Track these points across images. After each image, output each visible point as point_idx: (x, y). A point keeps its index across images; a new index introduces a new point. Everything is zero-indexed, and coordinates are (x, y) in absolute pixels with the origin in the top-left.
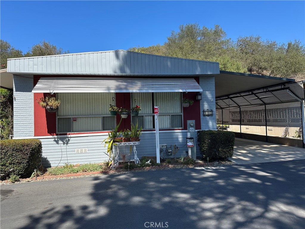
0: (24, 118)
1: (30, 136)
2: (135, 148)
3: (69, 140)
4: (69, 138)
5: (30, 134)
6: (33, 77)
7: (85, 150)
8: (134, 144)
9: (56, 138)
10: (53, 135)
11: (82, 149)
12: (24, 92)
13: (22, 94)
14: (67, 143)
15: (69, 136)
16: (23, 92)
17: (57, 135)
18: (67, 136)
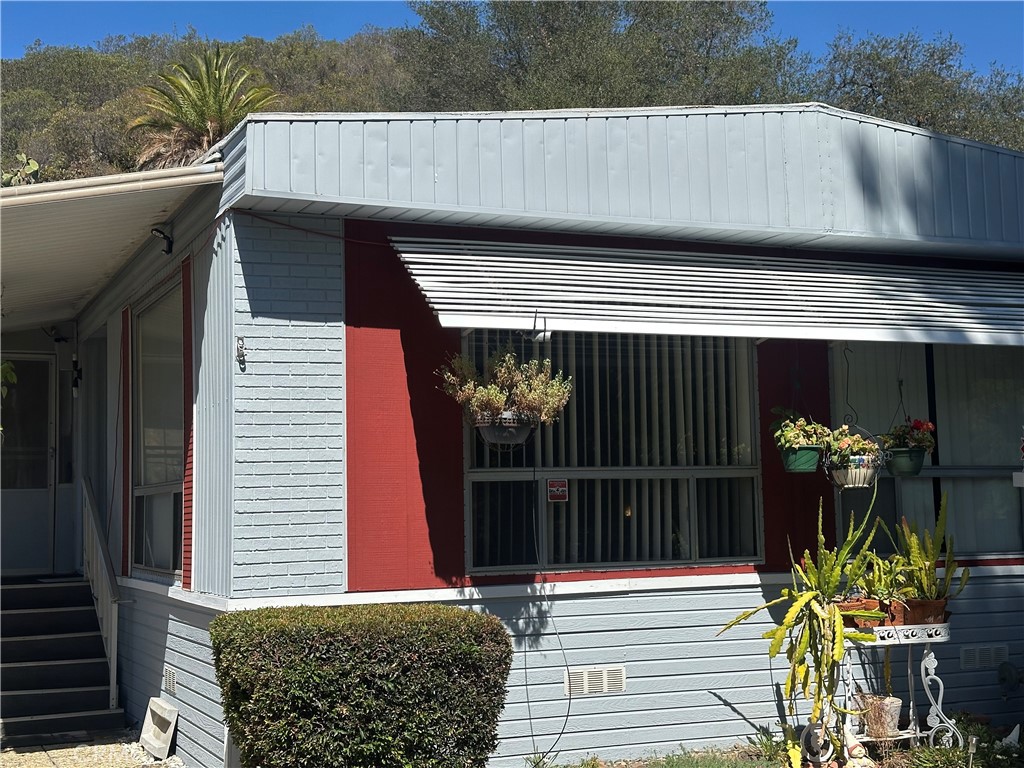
0: (291, 480)
1: (323, 588)
2: (930, 662)
3: (542, 615)
4: (545, 605)
5: (325, 579)
6: (342, 234)
7: (614, 675)
8: (930, 636)
9: (477, 602)
10: (463, 586)
11: (599, 668)
12: (294, 323)
13: (282, 331)
14: (537, 636)
15: (548, 589)
16: (287, 322)
17: (477, 582)
18: (534, 590)
